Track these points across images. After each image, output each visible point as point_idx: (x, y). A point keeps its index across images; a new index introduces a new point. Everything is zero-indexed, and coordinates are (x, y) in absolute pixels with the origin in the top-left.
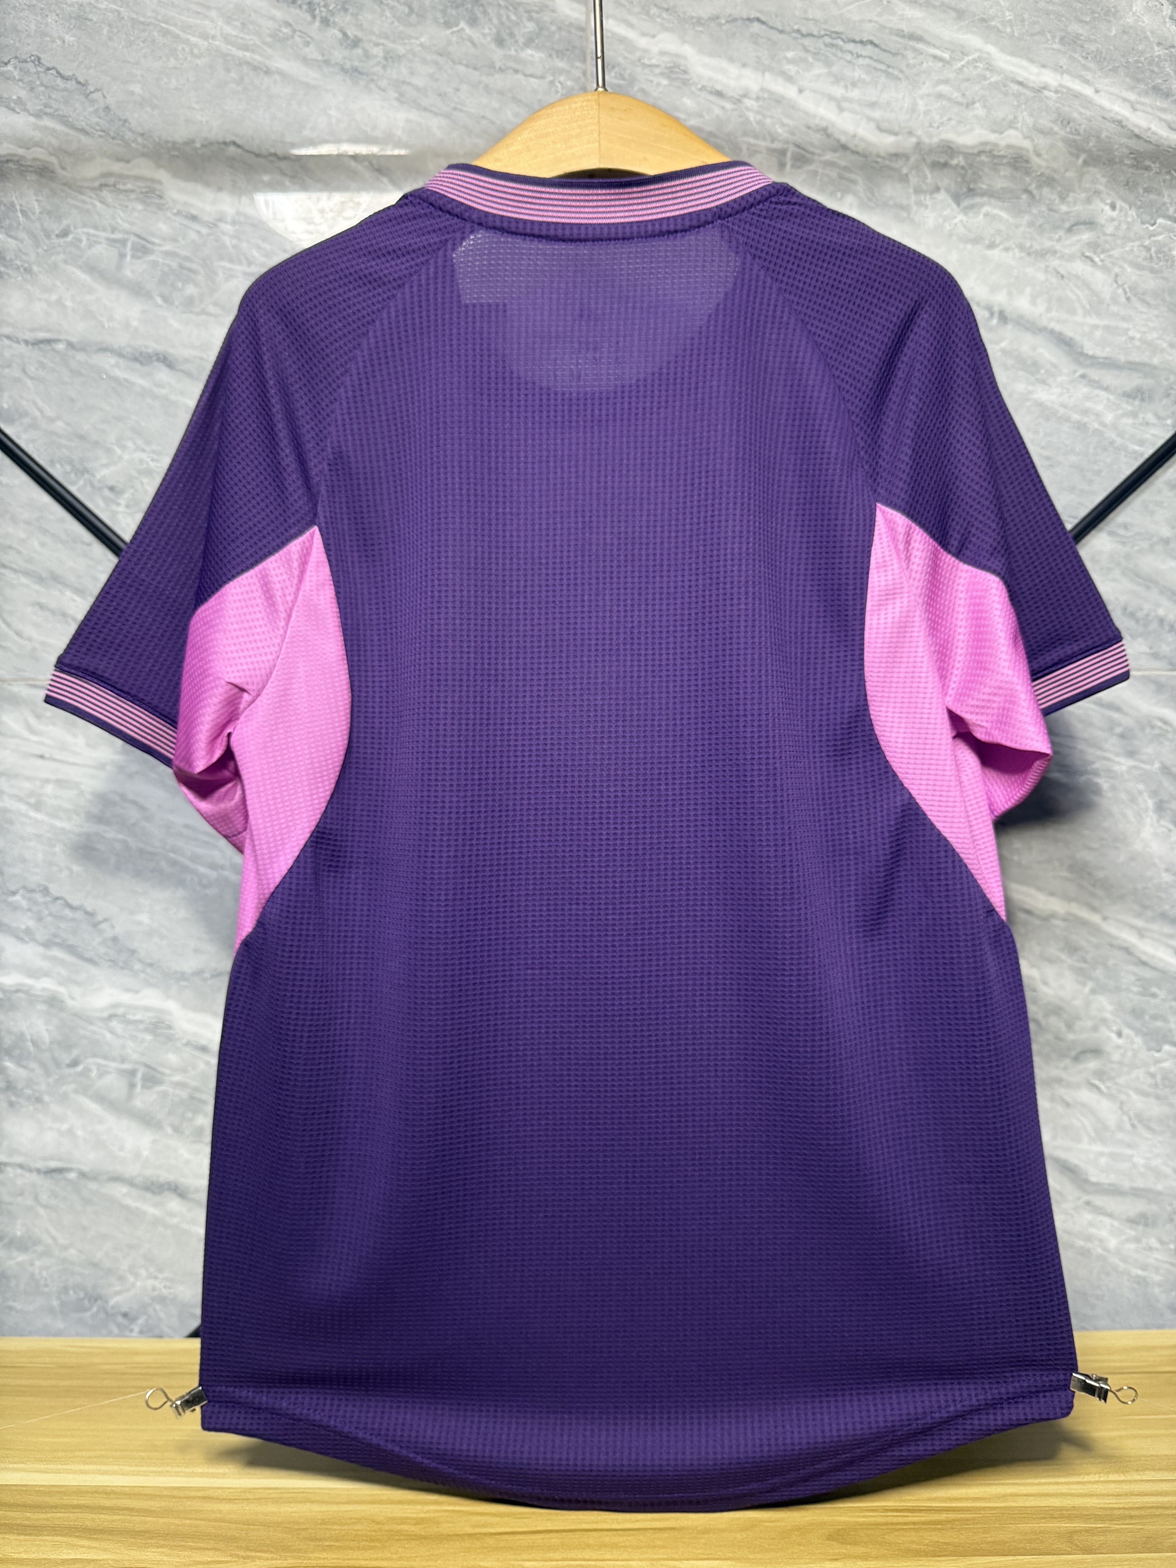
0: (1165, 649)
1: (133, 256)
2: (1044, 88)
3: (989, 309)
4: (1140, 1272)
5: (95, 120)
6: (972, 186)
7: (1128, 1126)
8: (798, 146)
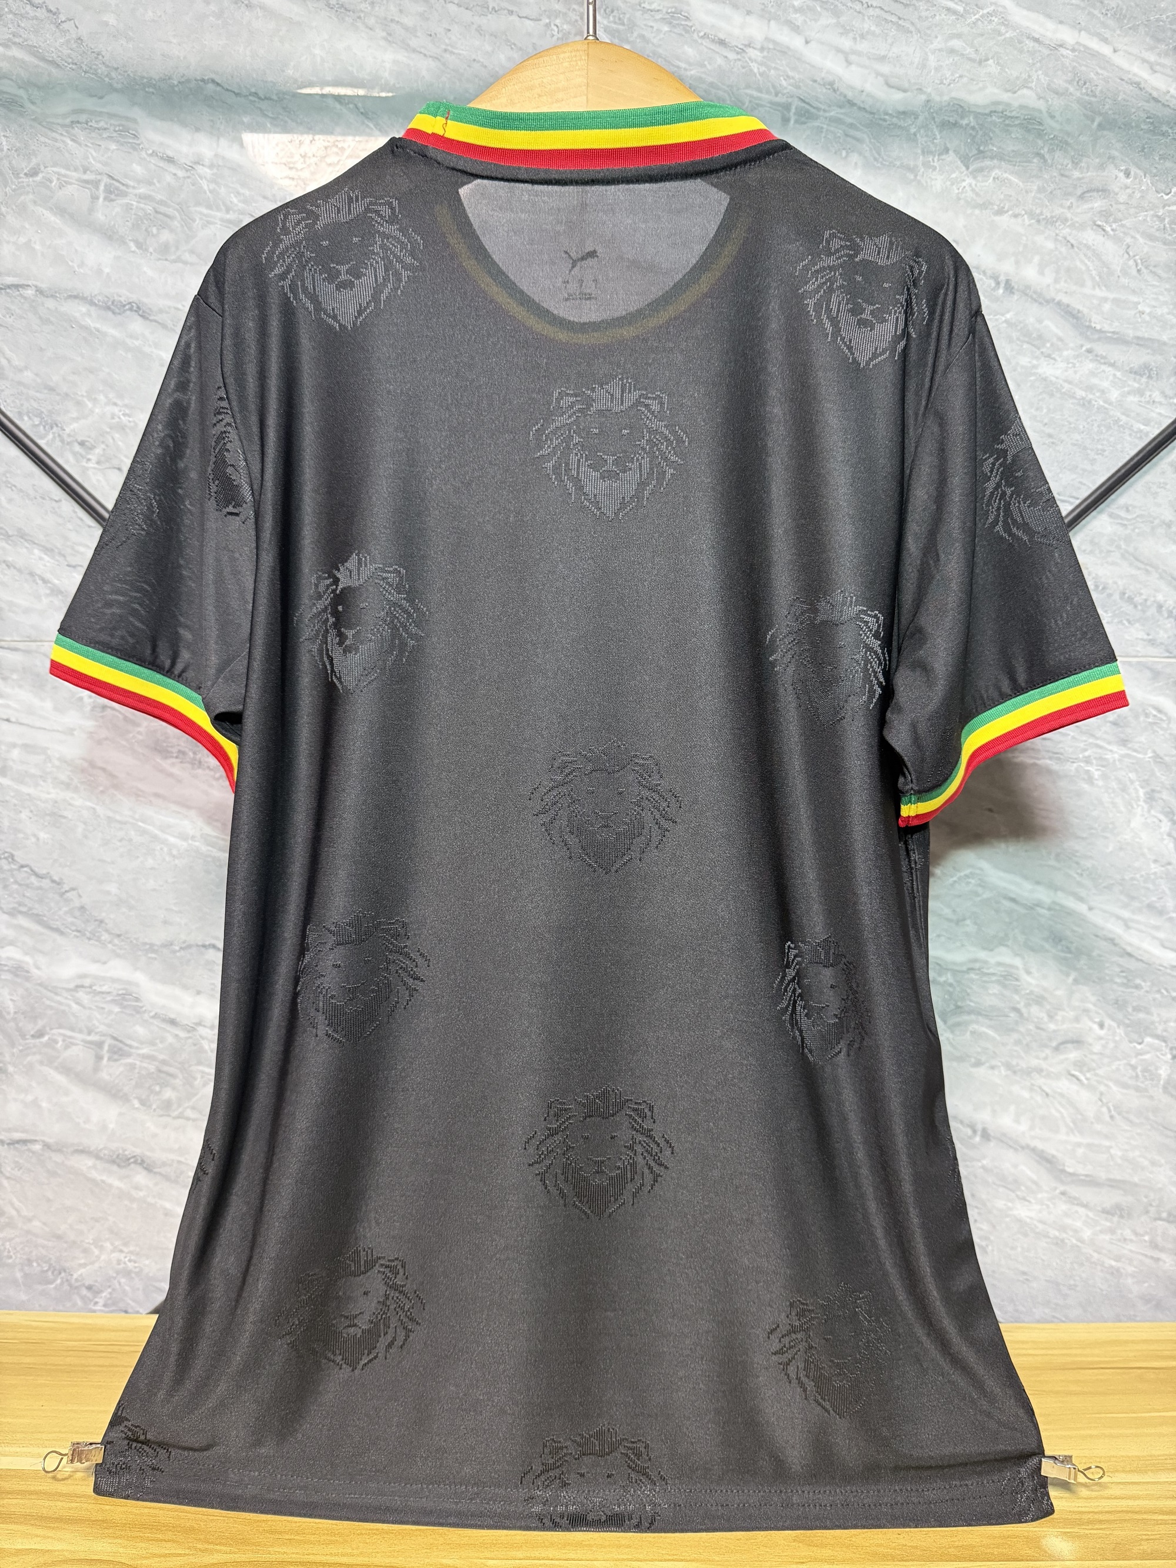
0: (1162, 636)
1: (105, 199)
2: (1061, 46)
3: (996, 278)
4: (1113, 1263)
5: (66, 52)
6: (982, 148)
7: (1107, 1118)
8: (803, 101)
